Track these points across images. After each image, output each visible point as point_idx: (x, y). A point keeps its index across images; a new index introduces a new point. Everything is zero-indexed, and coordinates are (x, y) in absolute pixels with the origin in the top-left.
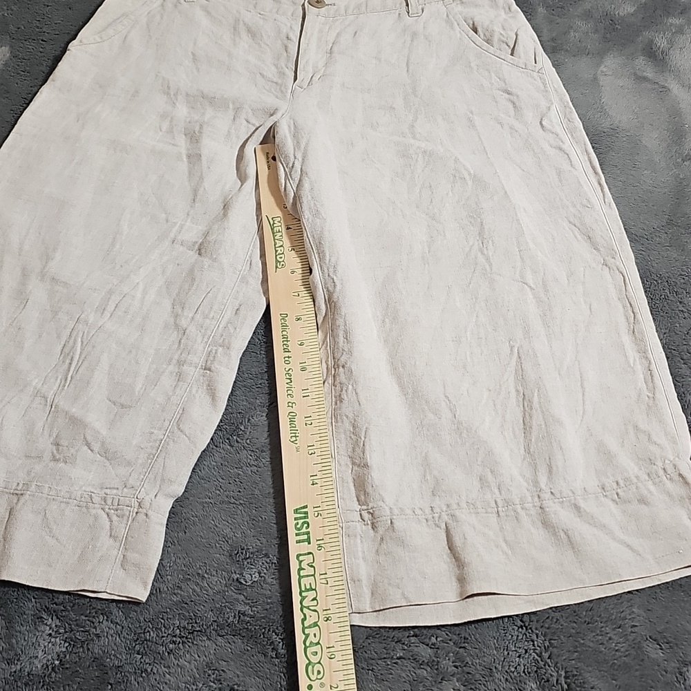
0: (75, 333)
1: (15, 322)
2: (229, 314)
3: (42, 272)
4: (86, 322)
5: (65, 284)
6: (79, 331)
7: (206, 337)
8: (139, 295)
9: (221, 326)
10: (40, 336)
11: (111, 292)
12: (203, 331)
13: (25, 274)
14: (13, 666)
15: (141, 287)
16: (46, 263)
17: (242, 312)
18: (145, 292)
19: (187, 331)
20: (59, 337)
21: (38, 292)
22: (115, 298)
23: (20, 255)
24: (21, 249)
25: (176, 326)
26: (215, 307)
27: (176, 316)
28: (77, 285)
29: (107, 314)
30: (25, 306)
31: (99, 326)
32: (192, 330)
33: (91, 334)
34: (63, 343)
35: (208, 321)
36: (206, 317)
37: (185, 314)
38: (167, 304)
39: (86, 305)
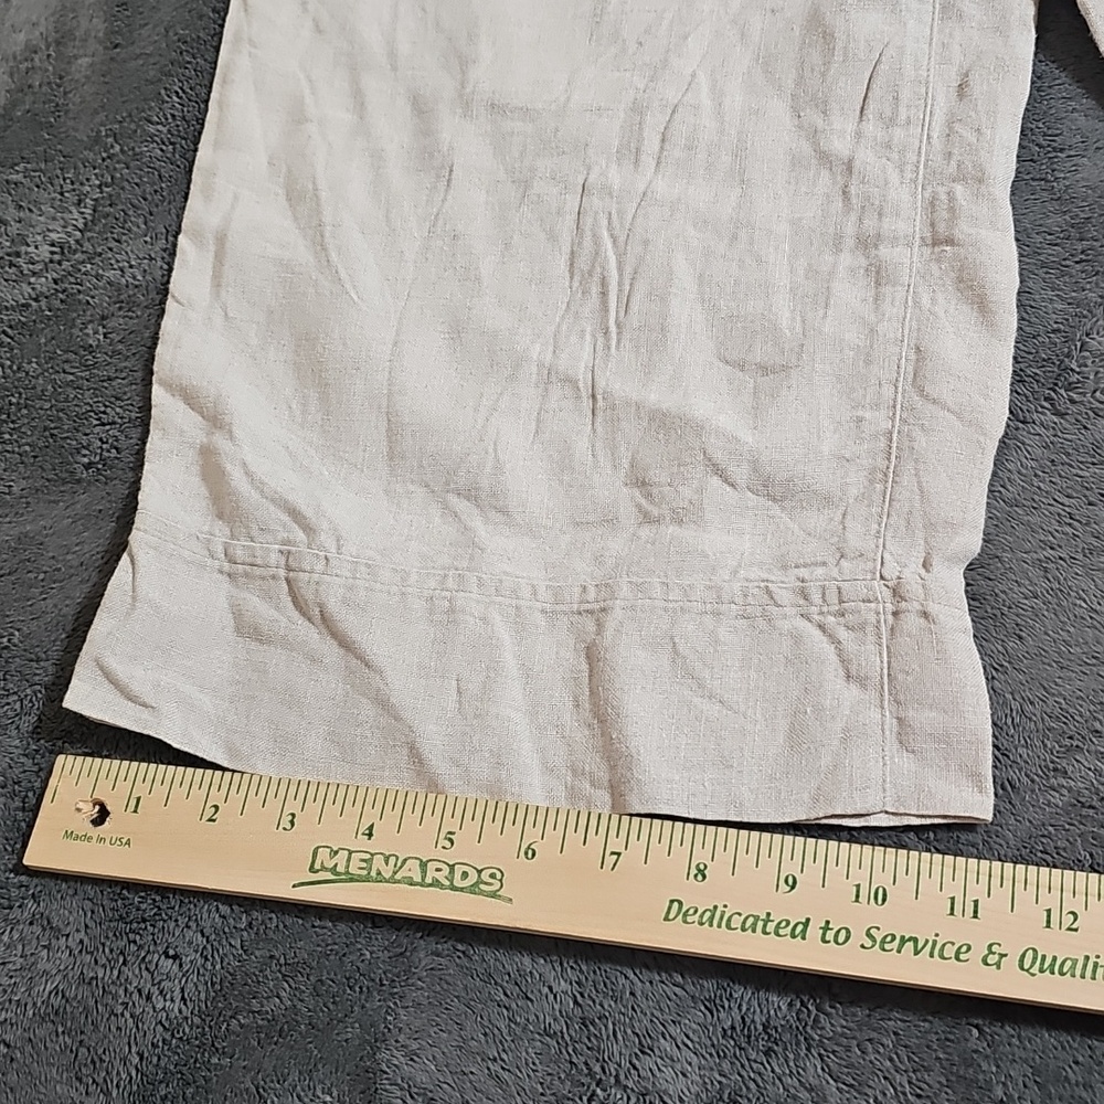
0: (588, 221)
1: (440, 222)
2: (943, 100)
3: (461, 96)
4: (607, 191)
5: (526, 113)
6: (596, 213)
7: (909, 167)
8: (706, 101)
9: (935, 135)
10: (507, 246)
11: (638, 109)
12: (895, 156)
13: (421, 108)
14: (723, 1015)
15: (703, 79)
16: (463, 72)
17: (977, 88)
18: (718, 95)
19: (857, 164)
20: (553, 237)
21: (467, 142)
22: (654, 122)
23: (394, 69)
24: (392, 55)
25: (824, 158)
26: (905, 95)
27: (814, 135)
28: (553, 107)
29: (648, 161)
30: (449, 181)
31: (641, 190)
32: (866, 158)
33: (630, 217)
34: (566, 249)
35: (898, 133)
36: (890, 122)
37: (837, 126)
38: (779, 109)
39: (591, 151)
